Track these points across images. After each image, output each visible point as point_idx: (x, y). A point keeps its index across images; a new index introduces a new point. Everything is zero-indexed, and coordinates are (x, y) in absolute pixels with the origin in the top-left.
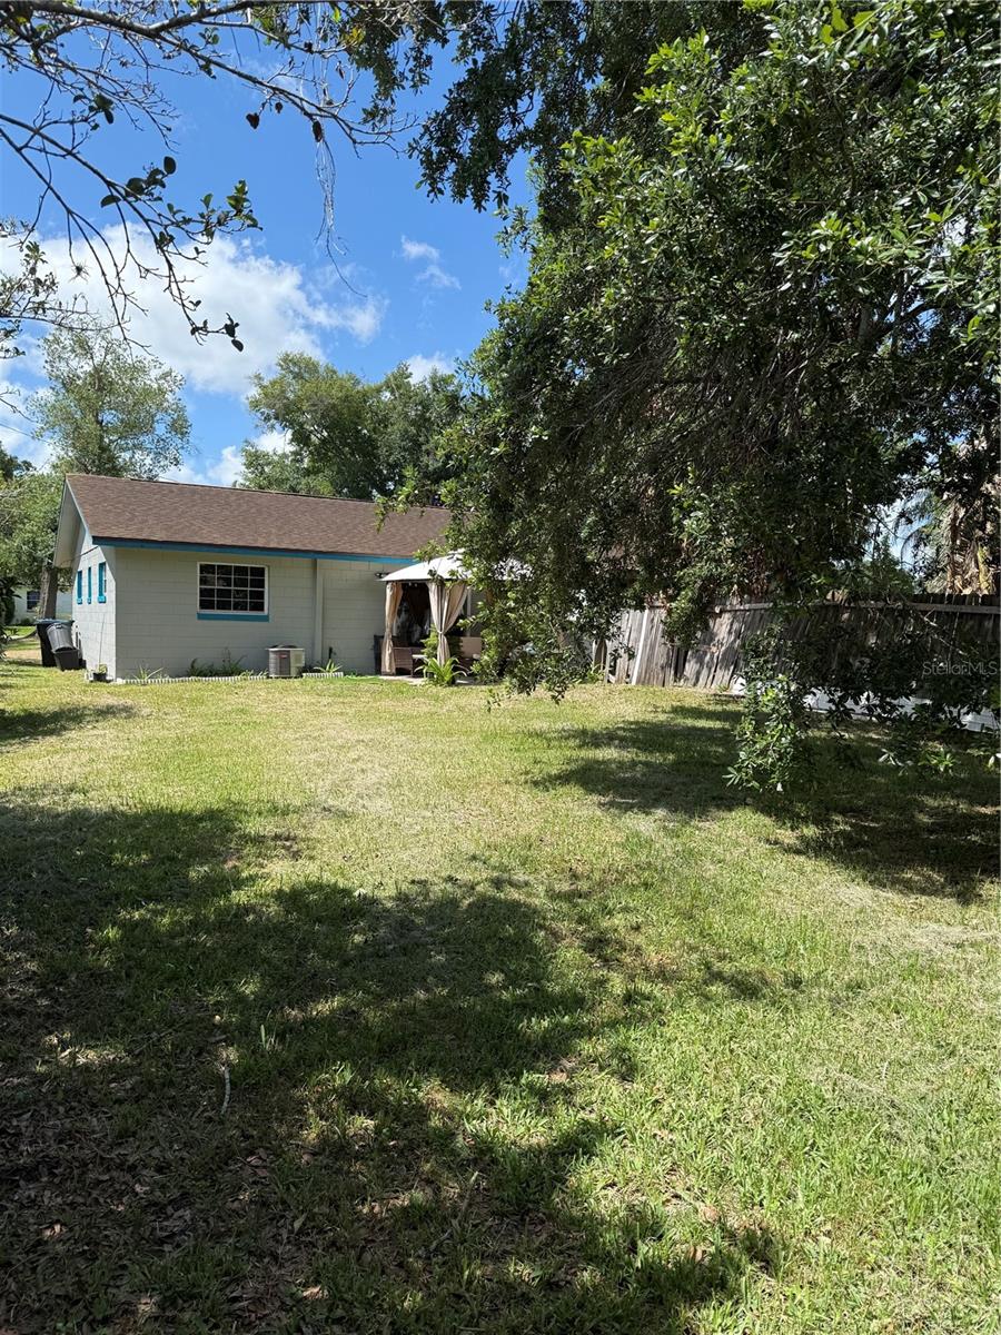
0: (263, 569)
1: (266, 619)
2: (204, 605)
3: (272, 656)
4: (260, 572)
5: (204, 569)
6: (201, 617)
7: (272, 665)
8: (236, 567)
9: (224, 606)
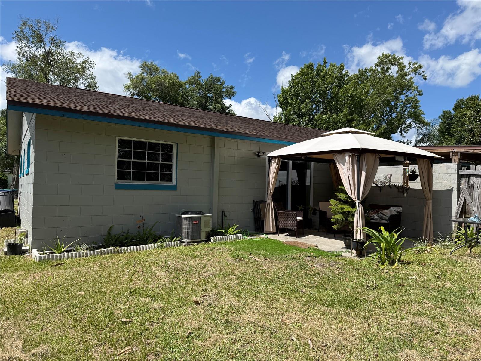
0: (172, 146)
1: (174, 188)
2: (121, 176)
3: (184, 222)
4: (169, 148)
5: (123, 143)
6: (118, 187)
7: (184, 231)
8: (150, 144)
9: (139, 177)
